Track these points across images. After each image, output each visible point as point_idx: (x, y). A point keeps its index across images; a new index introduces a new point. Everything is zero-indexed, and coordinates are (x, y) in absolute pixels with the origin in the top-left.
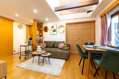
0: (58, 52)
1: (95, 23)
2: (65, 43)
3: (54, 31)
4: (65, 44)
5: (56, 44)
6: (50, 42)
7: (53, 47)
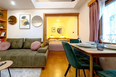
0: (29, 56)
1: (78, 16)
2: (42, 41)
3: (26, 23)
4: (42, 43)
5: (28, 43)
6: (17, 40)
7: (22, 48)
